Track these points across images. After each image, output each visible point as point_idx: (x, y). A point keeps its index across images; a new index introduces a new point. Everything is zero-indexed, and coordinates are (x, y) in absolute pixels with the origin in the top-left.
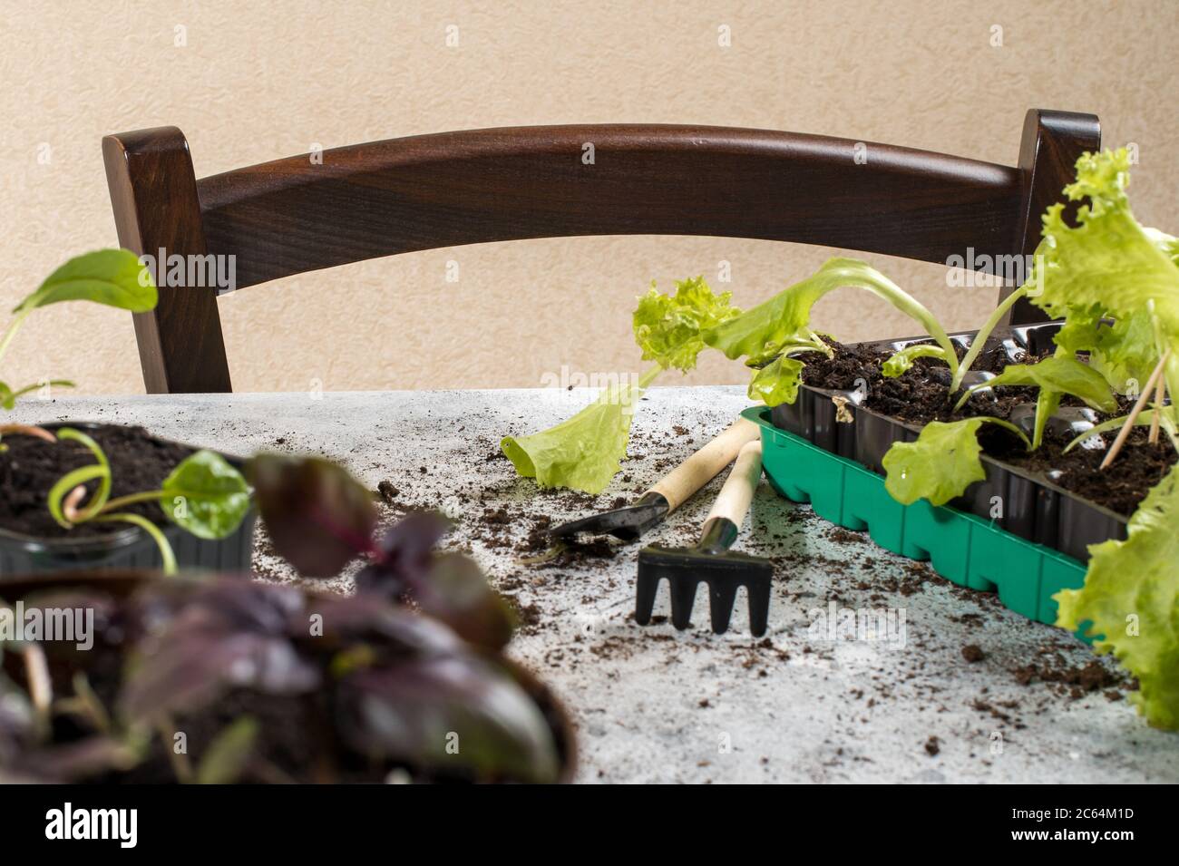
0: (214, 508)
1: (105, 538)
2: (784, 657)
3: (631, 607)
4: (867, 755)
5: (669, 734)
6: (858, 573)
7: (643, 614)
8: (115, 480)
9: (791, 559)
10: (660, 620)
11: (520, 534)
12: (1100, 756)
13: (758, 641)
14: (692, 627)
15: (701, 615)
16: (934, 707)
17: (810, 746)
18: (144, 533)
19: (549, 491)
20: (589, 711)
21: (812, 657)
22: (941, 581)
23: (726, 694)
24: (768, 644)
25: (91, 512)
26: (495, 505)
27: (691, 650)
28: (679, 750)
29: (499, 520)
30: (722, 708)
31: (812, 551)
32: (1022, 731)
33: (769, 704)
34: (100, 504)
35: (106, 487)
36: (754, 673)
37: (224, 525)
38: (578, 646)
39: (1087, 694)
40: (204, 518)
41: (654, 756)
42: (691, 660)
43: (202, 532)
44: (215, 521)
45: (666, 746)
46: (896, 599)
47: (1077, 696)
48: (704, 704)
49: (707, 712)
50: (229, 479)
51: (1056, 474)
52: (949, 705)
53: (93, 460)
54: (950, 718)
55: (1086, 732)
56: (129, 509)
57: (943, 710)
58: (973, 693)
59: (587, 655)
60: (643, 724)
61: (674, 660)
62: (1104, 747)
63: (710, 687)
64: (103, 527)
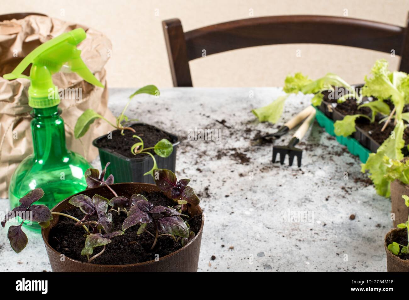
0: (165, 151)
1: (142, 158)
2: (303, 173)
3: (271, 159)
4: (312, 200)
5: (270, 193)
6: (330, 149)
7: (274, 161)
8: (144, 145)
9: (315, 145)
10: (278, 162)
11: (252, 135)
12: (365, 202)
13: (299, 169)
14: (284, 164)
15: (287, 161)
16: (332, 188)
17: (301, 197)
18: (150, 156)
19: (263, 122)
20: (254, 186)
21: (310, 173)
22: (348, 152)
23: (287, 183)
24: (300, 170)
25: (140, 151)
26: (249, 126)
27: (283, 170)
28: (271, 197)
29: (248, 131)
30: (284, 187)
31: (321, 142)
32: (350, 195)
33: (295, 186)
34: (142, 150)
35: (143, 147)
36: (295, 177)
37: (167, 154)
38: (257, 169)
39: (369, 185)
40: (163, 153)
41: (265, 199)
42: (282, 173)
43: (163, 156)
44: (165, 154)
45: (269, 196)
46: (335, 158)
47: (366, 186)
48: (280, 186)
49: (281, 188)
50: (169, 145)
51: (370, 132)
52: (336, 188)
53: (140, 141)
54: (335, 191)
55: (364, 196)
56: (148, 151)
57: (334, 189)
58: (343, 184)
59: (258, 171)
60: (265, 190)
61: (278, 173)
62: (366, 200)
63: (283, 181)
64: (142, 155)
